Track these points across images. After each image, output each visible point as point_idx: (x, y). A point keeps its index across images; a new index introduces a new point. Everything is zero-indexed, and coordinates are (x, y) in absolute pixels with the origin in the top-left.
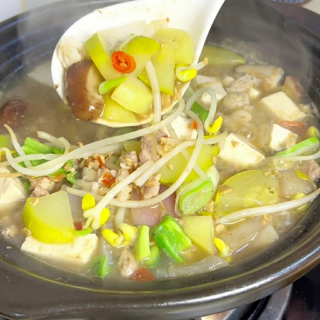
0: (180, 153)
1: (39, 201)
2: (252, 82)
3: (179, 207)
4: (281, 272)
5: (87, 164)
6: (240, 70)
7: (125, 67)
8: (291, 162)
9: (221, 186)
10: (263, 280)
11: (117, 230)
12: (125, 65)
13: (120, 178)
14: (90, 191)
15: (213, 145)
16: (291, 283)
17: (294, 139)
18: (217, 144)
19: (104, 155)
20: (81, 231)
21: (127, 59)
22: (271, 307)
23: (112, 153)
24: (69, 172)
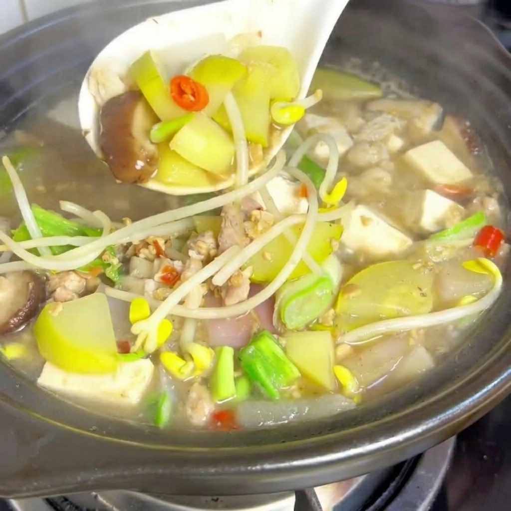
0: (282, 234)
1: (63, 308)
2: (392, 125)
3: (279, 318)
4: (438, 418)
5: (137, 252)
6: (374, 106)
7: (191, 101)
8: (453, 247)
9: (345, 285)
10: (410, 430)
11: (184, 355)
12: (192, 98)
13: (188, 273)
14: (142, 292)
15: (333, 222)
16: (453, 435)
17: (458, 213)
18: (339, 220)
19: (162, 237)
20: (128, 354)
21: (193, 87)
22: (423, 472)
23: (176, 235)
24: (109, 265)
